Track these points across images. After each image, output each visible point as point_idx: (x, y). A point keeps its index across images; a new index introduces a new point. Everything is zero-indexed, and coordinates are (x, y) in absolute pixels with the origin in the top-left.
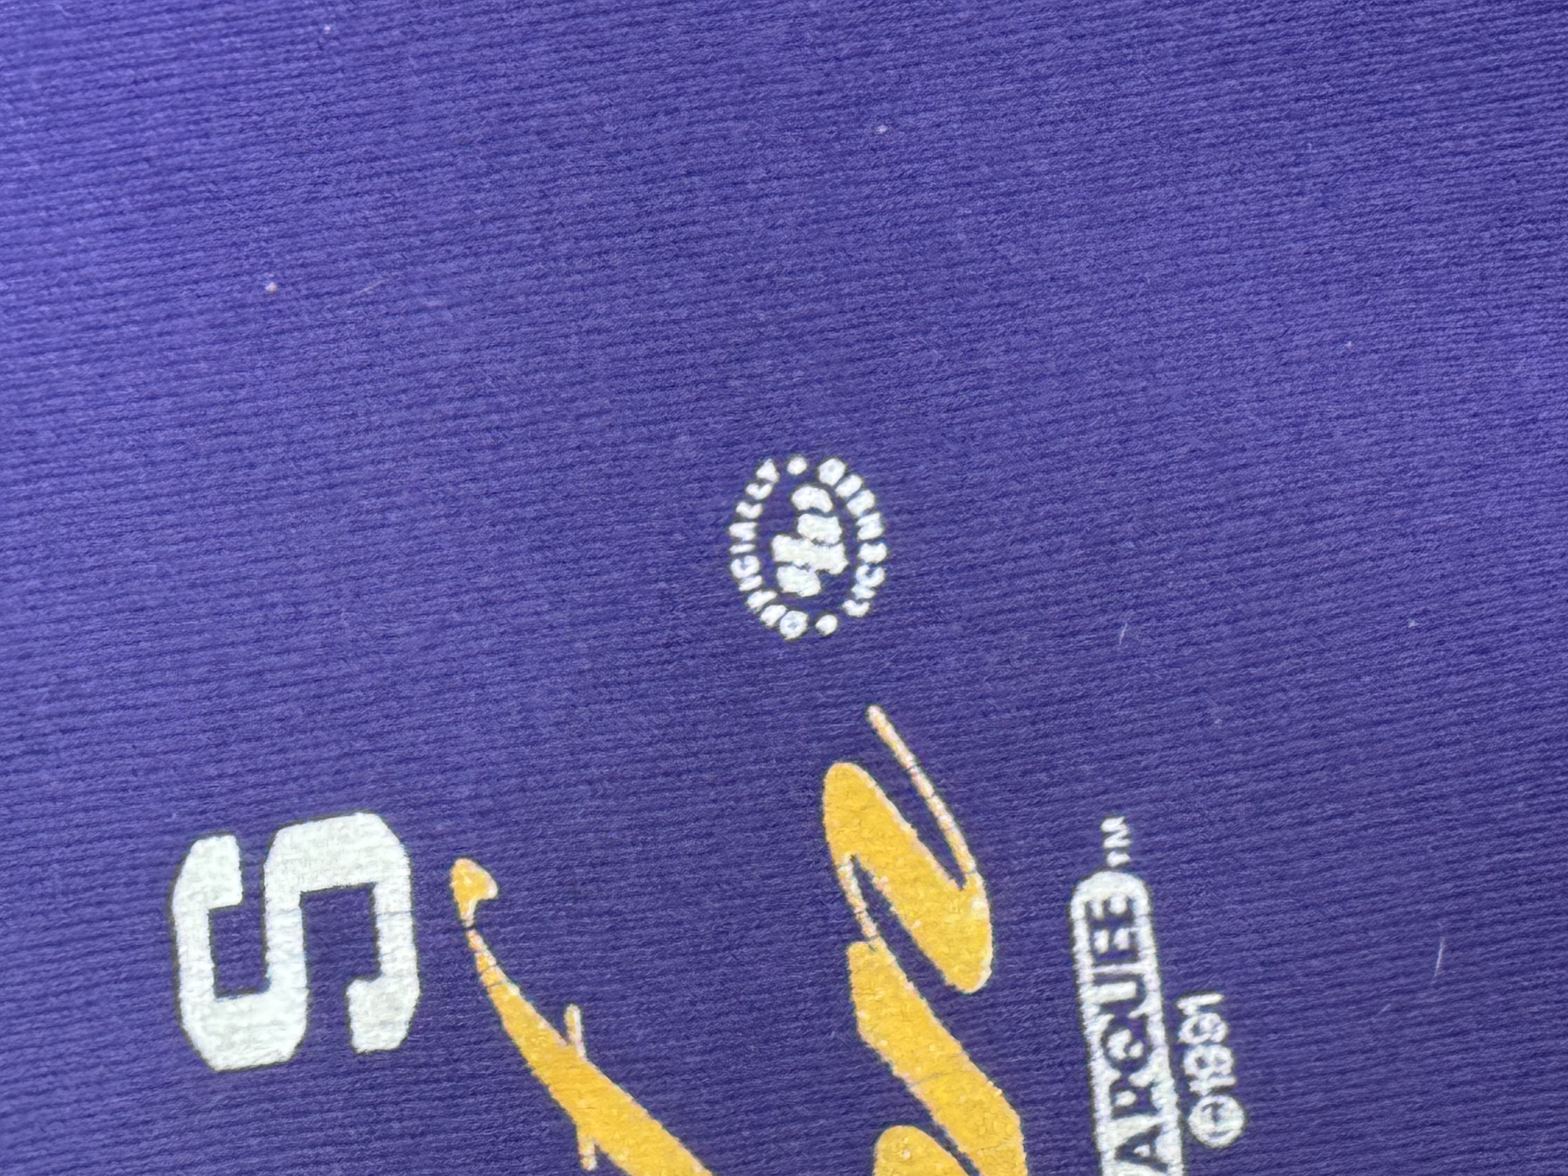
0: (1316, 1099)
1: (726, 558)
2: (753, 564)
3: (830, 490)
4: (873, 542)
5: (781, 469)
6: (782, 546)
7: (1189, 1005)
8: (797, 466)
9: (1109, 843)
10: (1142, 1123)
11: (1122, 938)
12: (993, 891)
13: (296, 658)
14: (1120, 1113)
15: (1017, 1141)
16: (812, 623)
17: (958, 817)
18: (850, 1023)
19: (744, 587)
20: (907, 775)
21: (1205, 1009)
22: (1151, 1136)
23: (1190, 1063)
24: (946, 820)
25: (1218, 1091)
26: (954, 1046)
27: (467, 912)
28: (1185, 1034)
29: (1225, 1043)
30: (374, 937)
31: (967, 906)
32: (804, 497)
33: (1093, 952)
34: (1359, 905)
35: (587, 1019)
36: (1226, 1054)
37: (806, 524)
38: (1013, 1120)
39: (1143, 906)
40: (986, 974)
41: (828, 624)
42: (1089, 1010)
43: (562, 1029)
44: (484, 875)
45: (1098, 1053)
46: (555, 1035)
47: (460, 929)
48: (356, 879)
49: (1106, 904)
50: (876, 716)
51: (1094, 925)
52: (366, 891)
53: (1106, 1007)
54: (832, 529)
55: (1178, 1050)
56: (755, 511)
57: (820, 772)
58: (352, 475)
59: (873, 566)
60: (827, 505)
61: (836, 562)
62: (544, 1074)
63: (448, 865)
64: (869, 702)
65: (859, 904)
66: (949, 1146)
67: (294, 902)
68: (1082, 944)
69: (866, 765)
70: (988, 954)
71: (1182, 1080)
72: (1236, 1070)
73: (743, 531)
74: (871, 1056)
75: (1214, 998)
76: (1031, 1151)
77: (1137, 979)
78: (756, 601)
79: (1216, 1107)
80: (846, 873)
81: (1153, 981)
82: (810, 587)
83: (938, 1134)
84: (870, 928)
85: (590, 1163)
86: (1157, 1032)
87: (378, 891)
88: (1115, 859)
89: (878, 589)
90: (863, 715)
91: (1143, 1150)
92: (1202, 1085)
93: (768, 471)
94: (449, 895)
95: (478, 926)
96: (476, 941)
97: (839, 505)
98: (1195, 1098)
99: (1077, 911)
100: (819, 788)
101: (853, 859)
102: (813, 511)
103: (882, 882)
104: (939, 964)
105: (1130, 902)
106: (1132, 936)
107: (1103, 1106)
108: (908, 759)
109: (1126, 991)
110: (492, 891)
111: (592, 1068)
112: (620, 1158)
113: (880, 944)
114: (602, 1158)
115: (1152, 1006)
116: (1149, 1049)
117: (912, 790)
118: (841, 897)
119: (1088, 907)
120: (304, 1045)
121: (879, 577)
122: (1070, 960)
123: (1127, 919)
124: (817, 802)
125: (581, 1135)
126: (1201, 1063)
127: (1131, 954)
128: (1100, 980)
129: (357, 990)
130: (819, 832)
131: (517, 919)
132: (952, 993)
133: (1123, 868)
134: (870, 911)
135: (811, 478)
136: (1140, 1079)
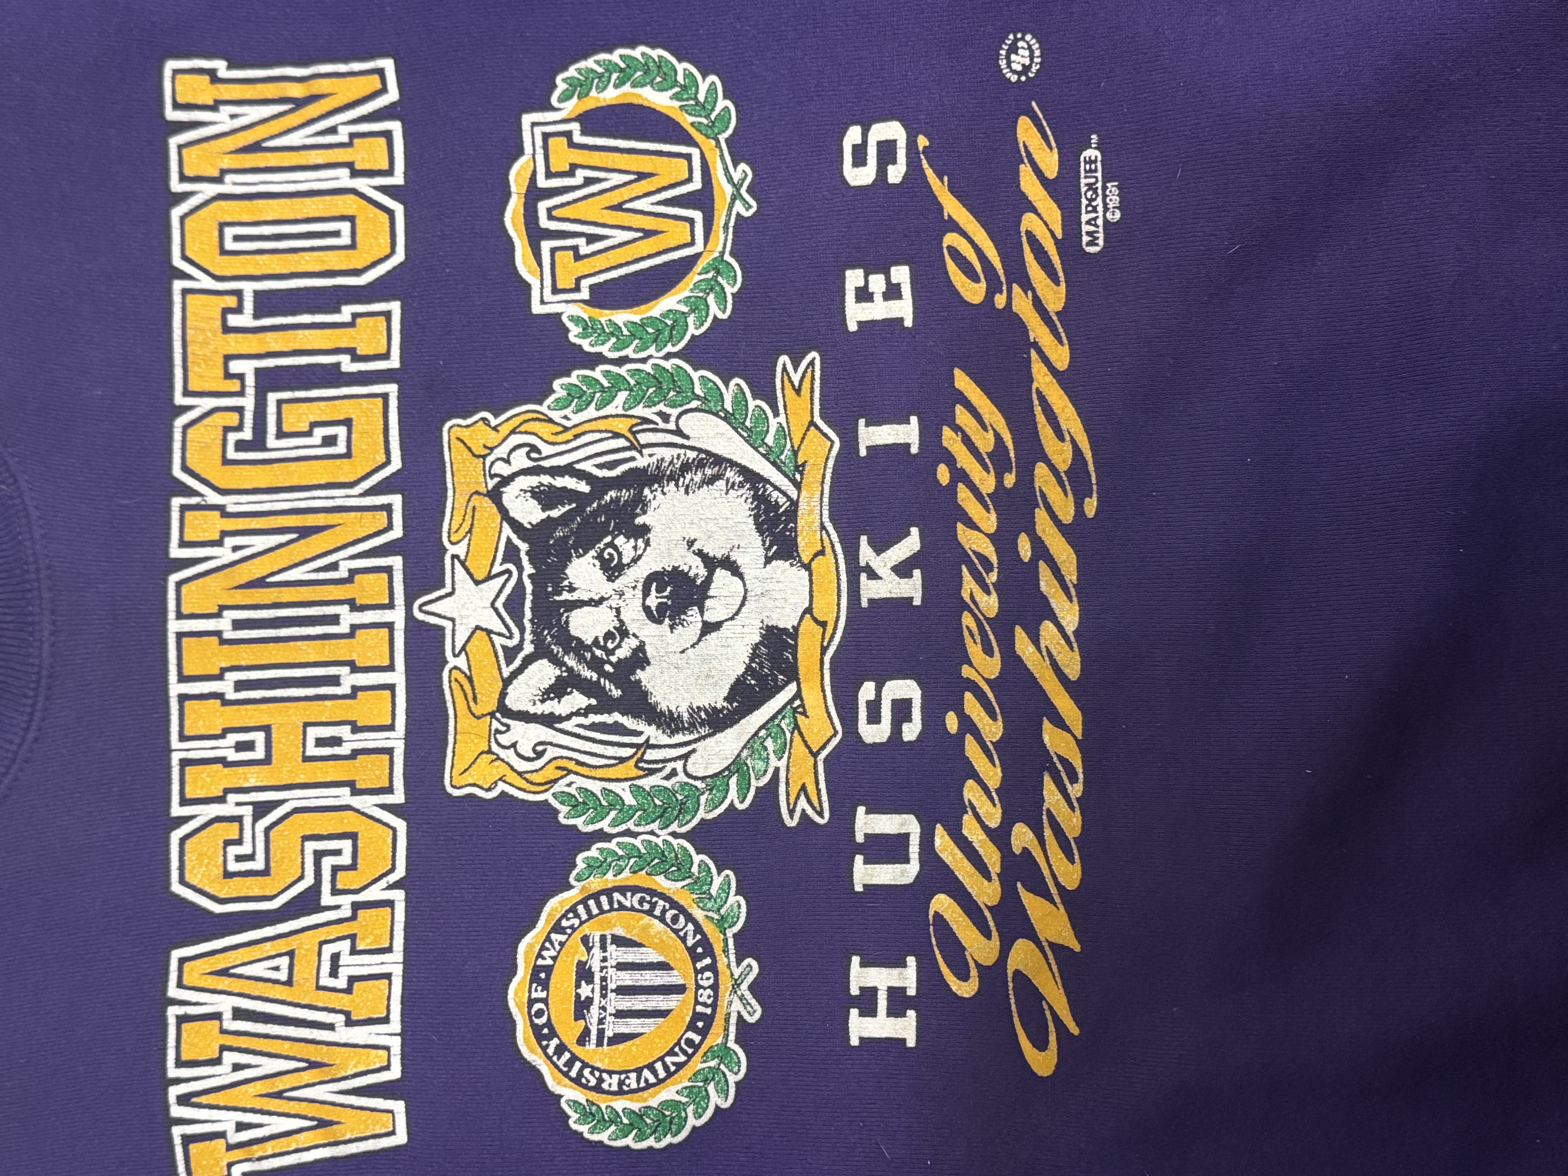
0: (1141, 211)
1: (998, 59)
2: (1005, 61)
3: (1028, 43)
4: (1038, 57)
5: (1015, 36)
6: (1013, 57)
7: (1109, 185)
8: (1019, 36)
9: (1092, 141)
10: (1093, 215)
11: (1093, 166)
12: (1059, 153)
13: (881, 80)
14: (1087, 212)
15: (1060, 218)
16: (1019, 78)
17: (1053, 132)
18: (1018, 185)
19: (1002, 67)
20: (1040, 120)
21: (1113, 186)
22: (1095, 219)
23: (1108, 200)
24: (1049, 133)
25: (1114, 208)
26: (1045, 193)
27: (921, 148)
28: (1107, 192)
29: (1118, 195)
30: (896, 153)
31: (1052, 156)
32: (1021, 44)
33: (1085, 170)
34: (1159, 160)
35: (949, 180)
36: (1118, 198)
37: (1020, 51)
38: (1059, 213)
39: (1099, 158)
40: (1056, 174)
41: (1023, 78)
42: (1082, 185)
43: (942, 182)
44: (926, 140)
45: (1083, 196)
46: (940, 184)
47: (918, 153)
48: (892, 138)
49: (1090, 157)
50: (1034, 104)
51: (1086, 162)
52: (895, 141)
53: (1086, 185)
54: (1027, 53)
55: (1105, 196)
56: (1006, 47)
57: (1017, 119)
58: (900, 32)
59: (1037, 64)
60: (1026, 46)
61: (1027, 62)
62: (937, 193)
63: (916, 137)
64: (1032, 100)
65: (1024, 154)
66: (1041, 218)
67: (875, 143)
68: (1082, 168)
69: (1030, 117)
70: (1057, 169)
71: (1105, 205)
72: (1120, 203)
73: (1003, 52)
74: (1023, 194)
75: (1116, 183)
76: (1063, 220)
77: (1096, 178)
78: (1005, 71)
79: (1113, 212)
80: (1021, 145)
81: (1100, 178)
82: (1019, 68)
83: (1039, 215)
84: (1026, 161)
85: (946, 218)
86: (1100, 191)
87: (898, 142)
88: (1093, 146)
89: (1037, 70)
90: (1030, 103)
91: (1093, 222)
92: (1111, 206)
93: (1011, 37)
94: (917, 144)
95: (923, 153)
96: (922, 156)
97: (1030, 47)
98: (1109, 209)
99: (1082, 159)
100: (1016, 122)
101: (1024, 142)
102: (1023, 48)
103: (1031, 149)
104: (1044, 171)
105: (1096, 157)
106: (1096, 167)
107: (1083, 211)
108: (1041, 116)
109: (1093, 180)
110: (927, 144)
111: (949, 193)
112: (955, 217)
113: (1028, 165)
114: (949, 216)
115: (1099, 185)
116: (1097, 196)
117: (1042, 124)
118: (1019, 152)
119: (1085, 158)
120: (875, 180)
121: (1038, 67)
122: (1079, 172)
123: (1095, 161)
124: (1015, 127)
125: (945, 210)
126: (1111, 200)
127: (1096, 171)
128: (1086, 177)
129: (890, 168)
130: (1016, 134)
131: (934, 152)
132: (1046, 179)
133: (1095, 148)
134: (1027, 156)
135: (1023, 39)
136: (1094, 204)
